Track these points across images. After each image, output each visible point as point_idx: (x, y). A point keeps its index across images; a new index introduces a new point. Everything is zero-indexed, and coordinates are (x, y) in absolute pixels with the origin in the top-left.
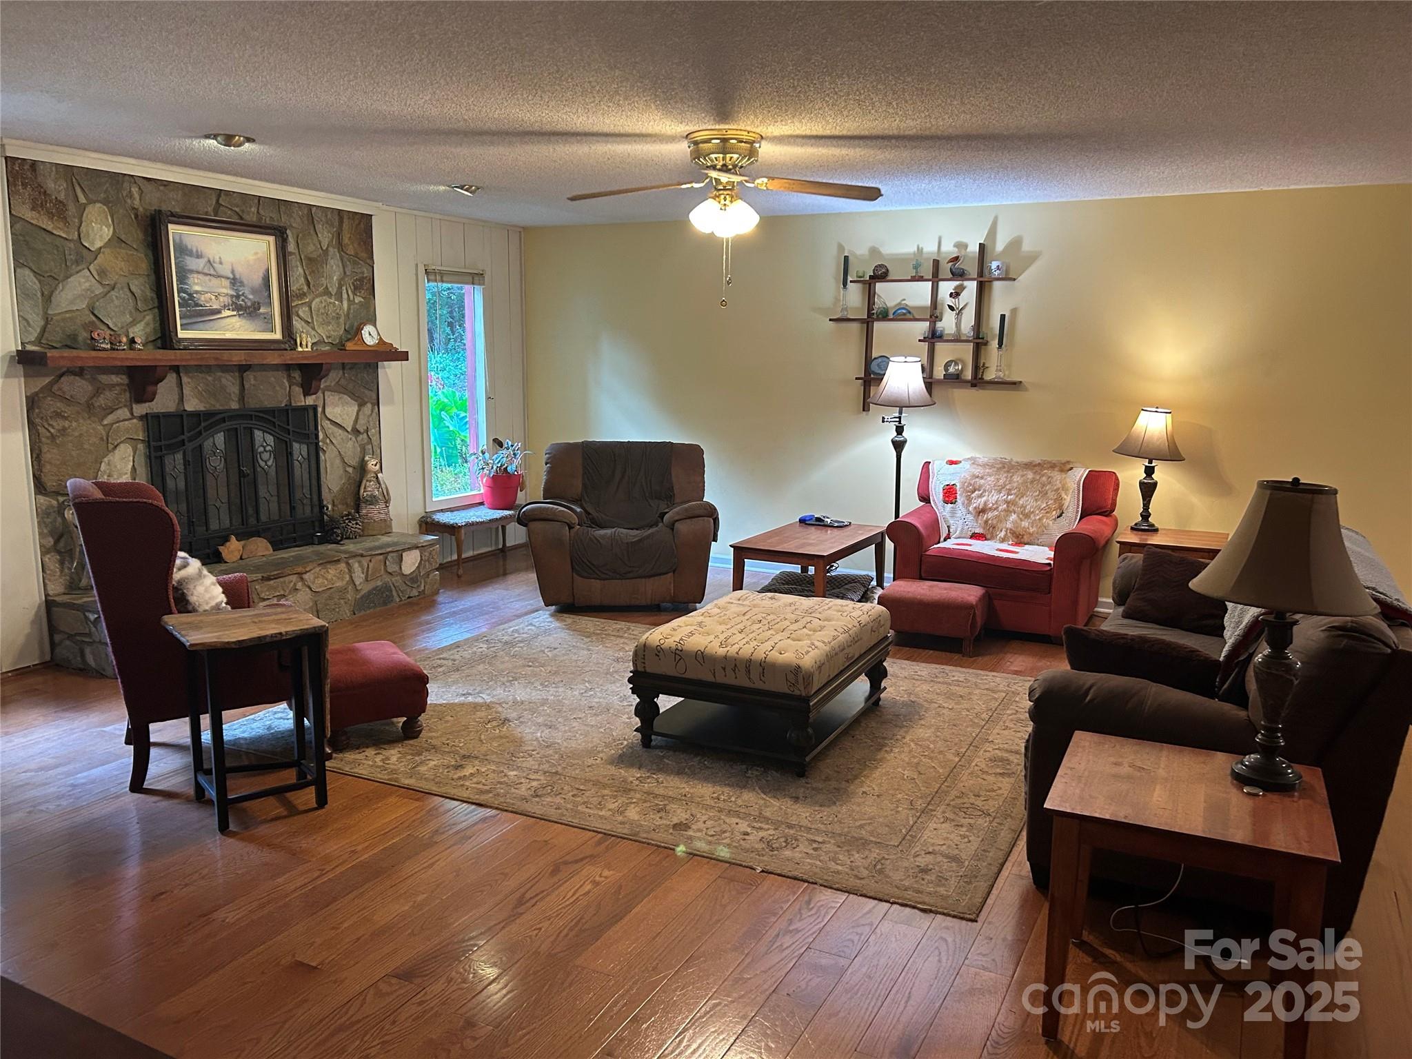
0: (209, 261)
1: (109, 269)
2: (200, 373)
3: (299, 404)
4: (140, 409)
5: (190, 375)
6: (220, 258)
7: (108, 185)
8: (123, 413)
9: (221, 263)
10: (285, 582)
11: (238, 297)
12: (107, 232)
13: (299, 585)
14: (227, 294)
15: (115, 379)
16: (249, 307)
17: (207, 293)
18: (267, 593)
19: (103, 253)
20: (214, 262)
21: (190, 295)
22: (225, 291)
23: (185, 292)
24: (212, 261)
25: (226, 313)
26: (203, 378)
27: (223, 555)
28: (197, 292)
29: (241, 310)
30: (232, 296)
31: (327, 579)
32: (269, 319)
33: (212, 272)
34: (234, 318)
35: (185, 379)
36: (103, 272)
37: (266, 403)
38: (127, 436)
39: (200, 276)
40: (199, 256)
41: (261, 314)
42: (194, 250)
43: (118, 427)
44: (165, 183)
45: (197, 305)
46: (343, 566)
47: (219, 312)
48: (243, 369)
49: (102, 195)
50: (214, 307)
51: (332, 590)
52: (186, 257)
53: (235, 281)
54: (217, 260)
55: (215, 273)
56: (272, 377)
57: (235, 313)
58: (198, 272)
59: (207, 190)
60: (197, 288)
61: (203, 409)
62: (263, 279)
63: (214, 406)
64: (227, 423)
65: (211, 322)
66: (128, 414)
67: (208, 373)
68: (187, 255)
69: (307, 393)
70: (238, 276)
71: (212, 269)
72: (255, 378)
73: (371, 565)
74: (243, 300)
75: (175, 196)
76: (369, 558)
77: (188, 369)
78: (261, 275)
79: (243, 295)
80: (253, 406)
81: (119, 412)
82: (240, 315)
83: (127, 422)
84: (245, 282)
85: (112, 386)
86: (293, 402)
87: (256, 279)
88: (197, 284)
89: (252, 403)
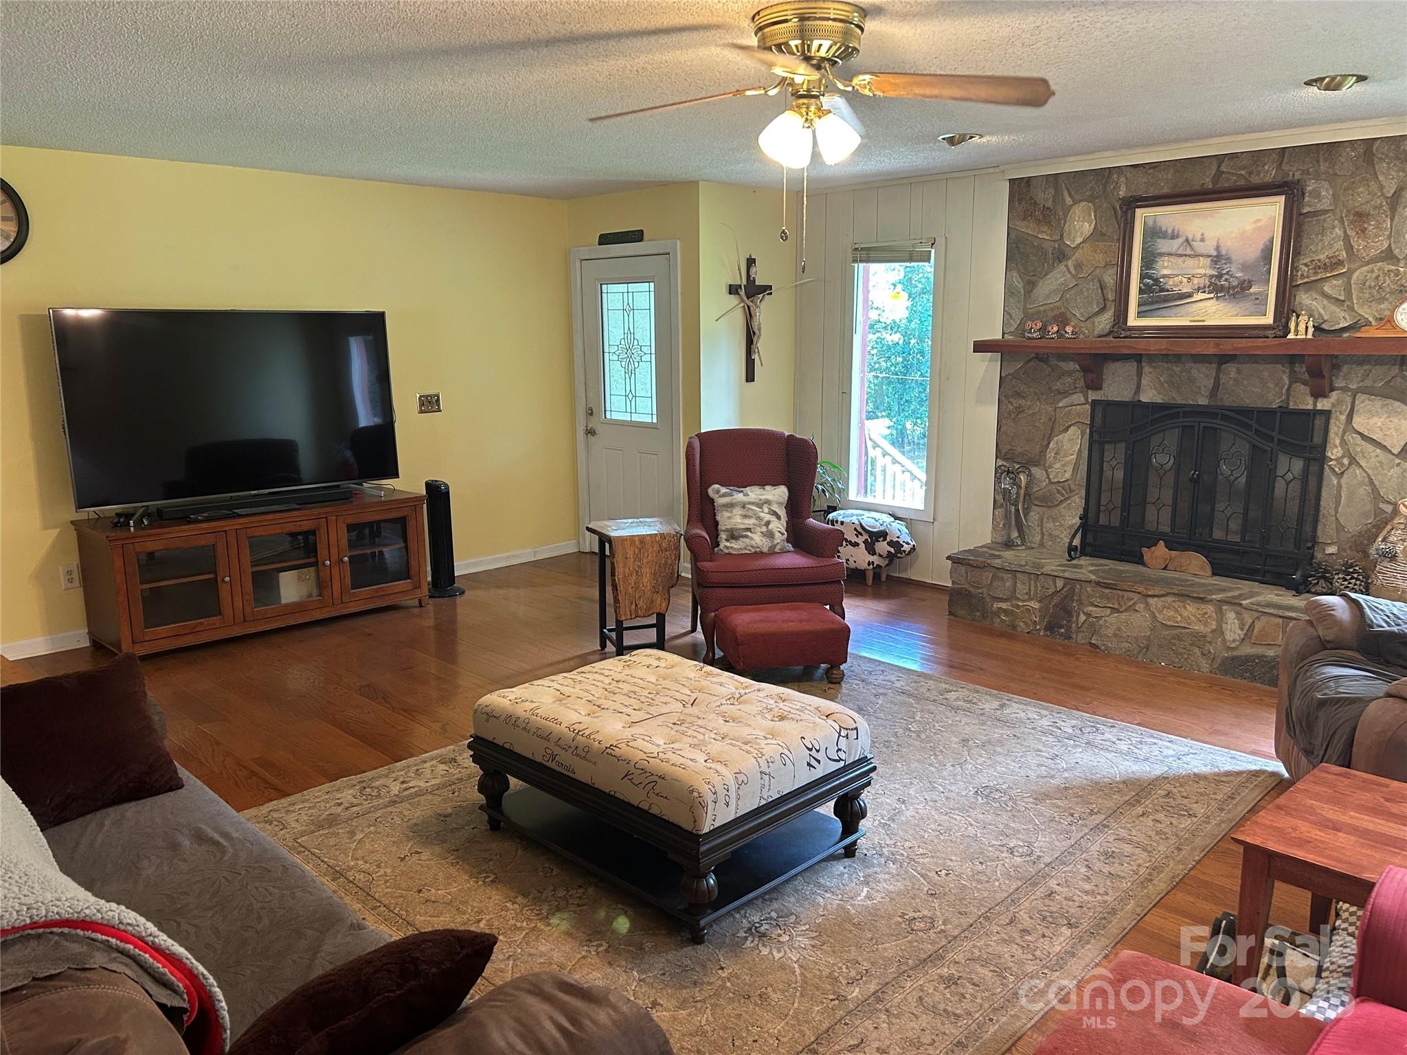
0: (1187, 240)
1: (1085, 262)
2: (1166, 362)
3: (1301, 407)
4: (1093, 395)
5: (1153, 364)
6: (1203, 235)
7: (1093, 182)
8: (1078, 398)
9: (1202, 240)
10: (1123, 596)
11: (1219, 276)
12: (1087, 228)
13: (1140, 606)
14: (1205, 275)
15: (1073, 366)
16: (1234, 288)
17: (1177, 275)
18: (1098, 600)
19: (1082, 248)
20: (1193, 240)
21: (1156, 281)
22: (1202, 271)
23: (1150, 277)
24: (1190, 238)
25: (1201, 296)
26: (1168, 368)
27: (1145, 557)
28: (1164, 276)
29: (1221, 292)
30: (1211, 276)
31: (1181, 615)
32: (1261, 300)
33: (1189, 252)
34: (1212, 301)
35: (1147, 369)
36: (1079, 266)
37: (1247, 401)
38: (1078, 420)
39: (1173, 259)
40: (1174, 236)
41: (1251, 294)
42: (1170, 231)
43: (1070, 410)
44: (1156, 165)
45: (1162, 290)
46: (1210, 609)
47: (1190, 295)
48: (1223, 359)
49: (1088, 193)
50: (1185, 291)
51: (1187, 630)
52: (1159, 240)
53: (1218, 258)
54: (1198, 237)
55: (1192, 253)
56: (1266, 370)
57: (1212, 295)
58: (1170, 254)
59: (1205, 160)
60: (1165, 272)
61: (1159, 401)
62: (1263, 251)
63: (1174, 398)
64: (1181, 419)
65: (1178, 308)
66: (1083, 399)
67: (1176, 362)
68: (1159, 237)
69: (1318, 394)
70: (1224, 252)
71: (1188, 248)
72: (1239, 372)
73: (1258, 625)
74: (1226, 280)
75: (1165, 176)
76: (1256, 614)
77: (1152, 358)
78: (1261, 246)
79: (1227, 273)
80: (1226, 404)
81: (1075, 396)
82: (1218, 298)
83: (1078, 407)
84: (1234, 257)
85: (1070, 373)
86: (1291, 403)
87: (1253, 252)
88: (1166, 268)
89: (1227, 400)
